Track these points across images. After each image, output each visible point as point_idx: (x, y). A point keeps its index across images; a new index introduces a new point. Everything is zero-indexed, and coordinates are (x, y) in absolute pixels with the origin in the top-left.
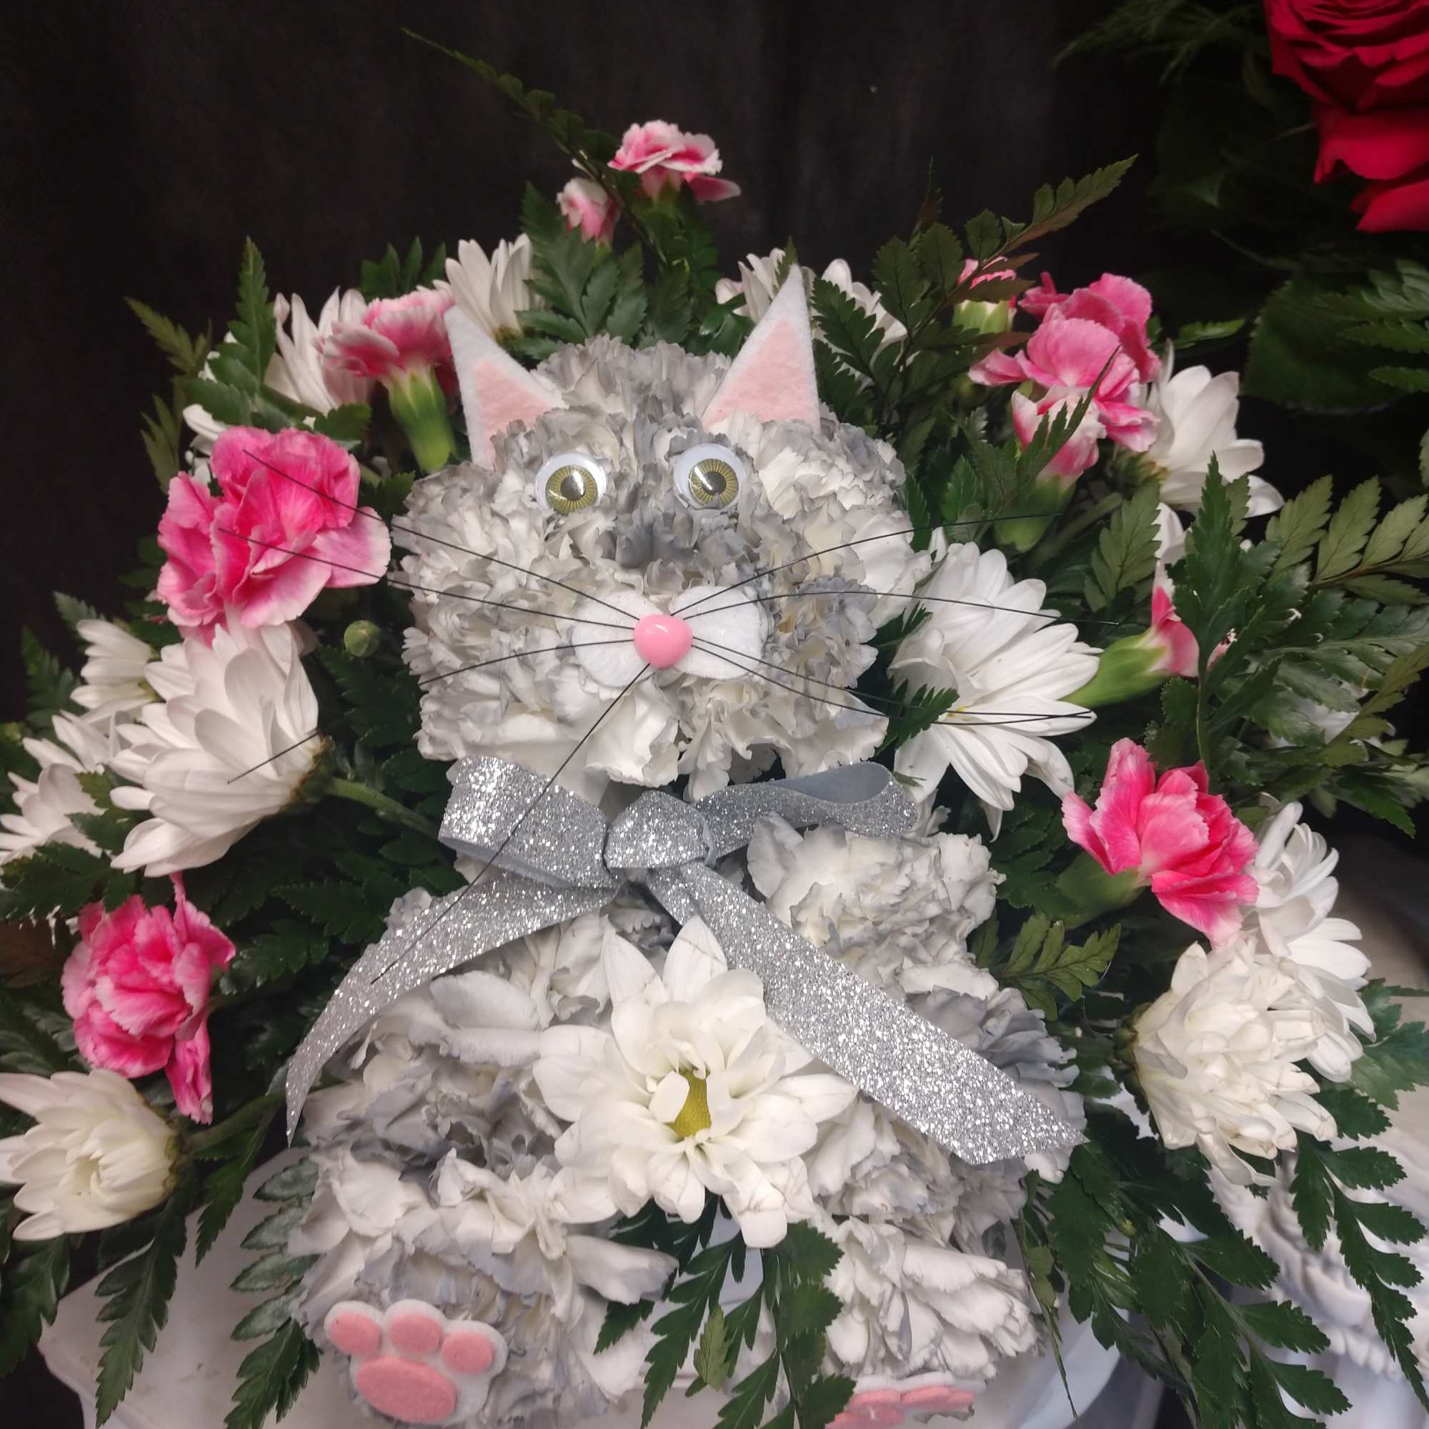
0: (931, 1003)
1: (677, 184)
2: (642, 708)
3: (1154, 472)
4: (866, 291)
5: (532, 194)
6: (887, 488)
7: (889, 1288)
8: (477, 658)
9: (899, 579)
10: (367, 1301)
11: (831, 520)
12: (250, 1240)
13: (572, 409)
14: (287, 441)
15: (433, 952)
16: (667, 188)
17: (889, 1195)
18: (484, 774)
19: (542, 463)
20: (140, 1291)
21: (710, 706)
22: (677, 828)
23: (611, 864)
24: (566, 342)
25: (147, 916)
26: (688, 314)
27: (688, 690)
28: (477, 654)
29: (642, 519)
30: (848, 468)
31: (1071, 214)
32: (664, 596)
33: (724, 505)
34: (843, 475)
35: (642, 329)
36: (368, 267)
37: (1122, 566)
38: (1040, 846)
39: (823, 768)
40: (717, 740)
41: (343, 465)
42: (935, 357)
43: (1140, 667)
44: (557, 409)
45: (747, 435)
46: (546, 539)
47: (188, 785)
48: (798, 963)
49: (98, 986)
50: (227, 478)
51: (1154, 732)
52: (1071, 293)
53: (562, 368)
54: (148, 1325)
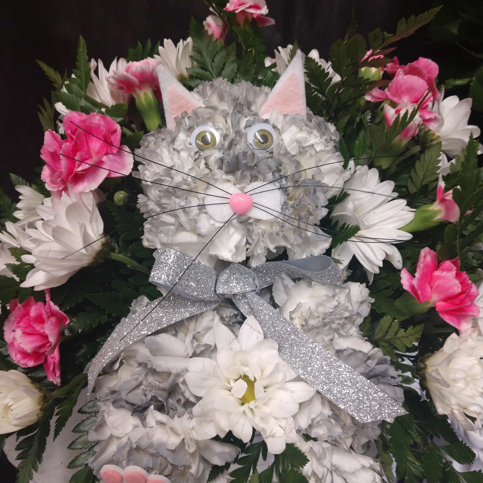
0: (345, 353)
1: (250, 18)
2: (232, 230)
3: (434, 137)
4: (325, 62)
5: (193, 21)
6: (333, 142)
7: (326, 470)
8: (166, 208)
9: (337, 180)
10: (117, 465)
11: (311, 156)
12: (76, 430)
13: (207, 107)
14: (92, 118)
15: (147, 325)
16: (246, 20)
17: (326, 430)
18: (167, 256)
19: (194, 129)
20: (32, 449)
21: (259, 231)
22: (245, 278)
23: (218, 292)
24: (205, 80)
25: (35, 305)
26: (253, 71)
27: (251, 224)
28: (166, 206)
29: (234, 154)
30: (318, 134)
31: (412, 31)
32: (242, 185)
33: (267, 148)
34: (316, 137)
35: (235, 76)
36: (131, 50)
37: (424, 176)
38: (388, 288)
39: (304, 256)
40: (262, 244)
41: (115, 128)
42: (352, 90)
43: (431, 217)
44: (200, 107)
45: (278, 120)
46: (195, 160)
47: (50, 256)
48: (292, 337)
49: (16, 333)
50: (69, 132)
51: (440, 246)
52: (406, 65)
53: (203, 90)
54: (35, 462)
